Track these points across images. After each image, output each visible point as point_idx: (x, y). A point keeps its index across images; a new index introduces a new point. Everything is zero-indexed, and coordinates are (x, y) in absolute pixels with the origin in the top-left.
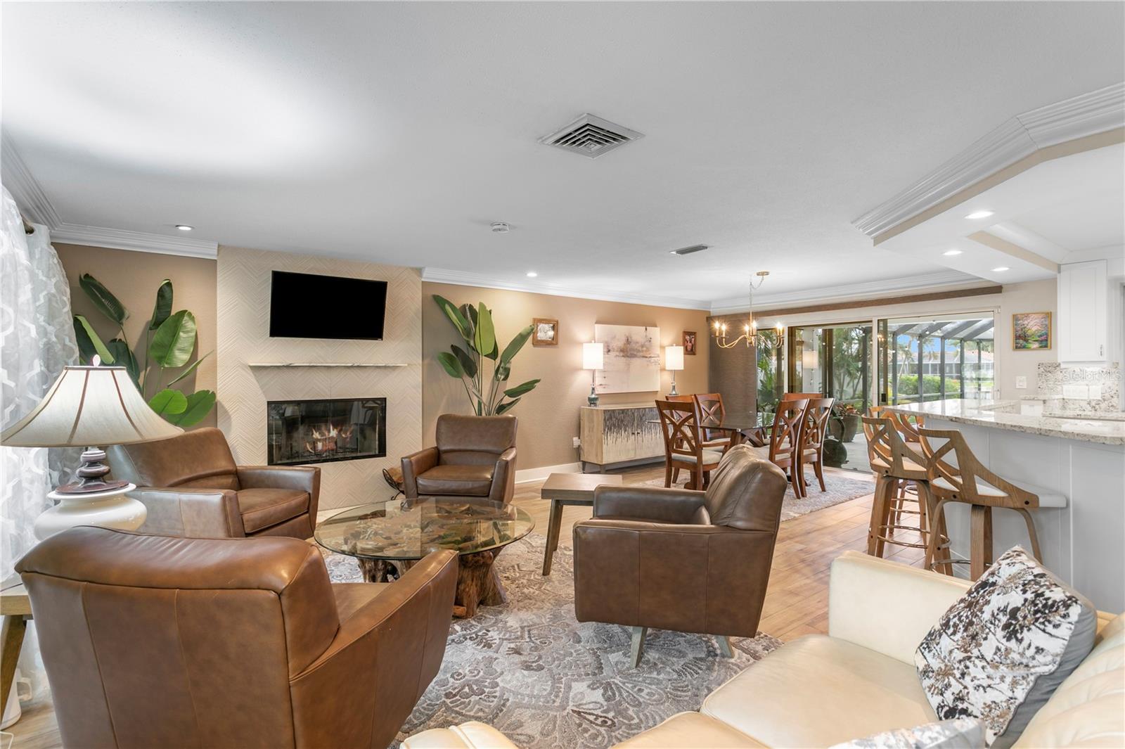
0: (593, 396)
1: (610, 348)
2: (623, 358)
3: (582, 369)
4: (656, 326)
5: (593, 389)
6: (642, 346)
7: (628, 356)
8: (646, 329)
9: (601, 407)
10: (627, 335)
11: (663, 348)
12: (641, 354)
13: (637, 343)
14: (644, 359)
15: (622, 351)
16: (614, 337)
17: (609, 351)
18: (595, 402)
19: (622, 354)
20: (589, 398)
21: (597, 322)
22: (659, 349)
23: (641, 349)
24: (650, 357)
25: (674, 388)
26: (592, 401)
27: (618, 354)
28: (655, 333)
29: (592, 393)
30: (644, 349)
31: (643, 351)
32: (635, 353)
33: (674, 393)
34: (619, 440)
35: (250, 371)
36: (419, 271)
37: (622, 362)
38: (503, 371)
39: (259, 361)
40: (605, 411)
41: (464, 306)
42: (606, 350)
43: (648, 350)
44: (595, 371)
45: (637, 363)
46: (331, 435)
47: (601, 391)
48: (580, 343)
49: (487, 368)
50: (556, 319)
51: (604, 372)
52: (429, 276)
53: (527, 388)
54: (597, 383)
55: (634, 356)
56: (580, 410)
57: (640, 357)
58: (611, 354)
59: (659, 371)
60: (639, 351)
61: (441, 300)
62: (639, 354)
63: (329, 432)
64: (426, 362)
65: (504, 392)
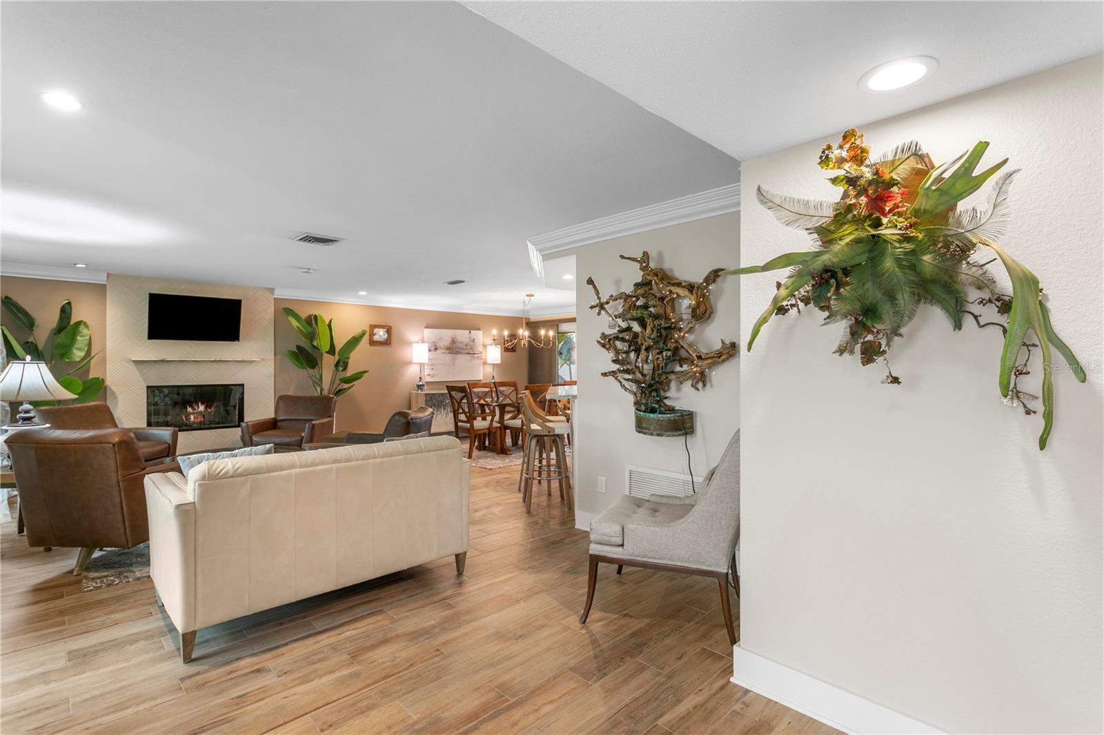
0: (421, 383)
1: (437, 347)
2: (449, 354)
3: (411, 363)
4: (480, 330)
5: (421, 378)
6: (466, 346)
7: (453, 353)
8: (470, 332)
9: (427, 390)
10: (452, 336)
11: (485, 346)
12: (466, 351)
13: (462, 343)
14: (469, 355)
15: (448, 349)
16: (442, 338)
17: (436, 349)
18: (422, 388)
19: (448, 351)
20: (417, 385)
21: (426, 327)
22: (481, 347)
23: (465, 347)
24: (474, 354)
25: (492, 377)
26: (420, 387)
27: (444, 351)
28: (479, 335)
29: (420, 381)
30: (468, 347)
31: (467, 349)
32: (460, 350)
33: (493, 380)
34: (439, 417)
35: (132, 364)
36: (272, 290)
37: (448, 357)
38: (342, 364)
39: (140, 357)
40: (426, 395)
41: (310, 316)
42: (433, 348)
43: (472, 348)
44: (424, 364)
45: (462, 359)
46: (200, 410)
47: (429, 379)
48: (410, 343)
49: (328, 362)
50: (390, 325)
51: (432, 365)
52: (279, 293)
53: (357, 377)
54: (426, 373)
55: (460, 353)
56: (410, 393)
57: (464, 353)
58: (439, 351)
59: (482, 365)
60: (463, 349)
61: (289, 312)
62: (463, 352)
63: (198, 407)
64: (278, 357)
65: (340, 380)
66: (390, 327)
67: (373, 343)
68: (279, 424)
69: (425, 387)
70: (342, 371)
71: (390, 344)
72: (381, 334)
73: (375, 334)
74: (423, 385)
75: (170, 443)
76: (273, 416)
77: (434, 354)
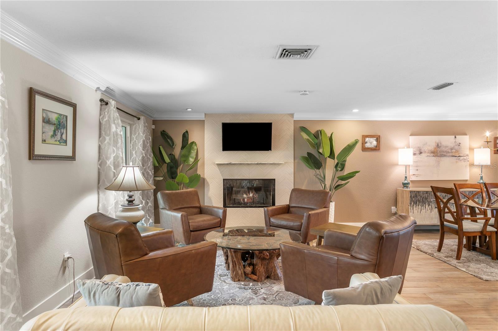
0: (406, 182)
1: (422, 151)
2: (433, 157)
3: (397, 165)
4: (466, 134)
5: (406, 177)
6: (452, 149)
7: (438, 156)
8: (455, 137)
9: (411, 188)
10: (437, 142)
11: (472, 149)
12: (451, 154)
13: (446, 147)
14: (454, 158)
15: (433, 152)
16: (426, 144)
17: (421, 153)
18: (407, 185)
19: (432, 155)
20: (403, 183)
21: (411, 135)
22: (468, 150)
23: (450, 151)
24: (459, 156)
25: (482, 178)
26: (405, 185)
27: (429, 154)
28: (465, 141)
29: (405, 180)
30: (454, 151)
31: (452, 152)
32: (445, 154)
33: (482, 181)
34: (423, 211)
35: (216, 166)
36: (292, 115)
37: (432, 160)
38: (341, 166)
39: (220, 162)
40: (411, 192)
41: (318, 131)
42: (418, 152)
43: (457, 151)
44: (409, 166)
45: (446, 162)
46: (250, 196)
47: (414, 178)
48: (397, 149)
49: (330, 164)
50: (379, 134)
51: (417, 167)
52: (297, 117)
53: (351, 175)
54: (411, 173)
55: (445, 156)
56: (397, 190)
57: (449, 156)
58: (423, 155)
59: (468, 166)
60: (448, 152)
61: (303, 129)
62: (448, 154)
63: (249, 194)
64: (296, 161)
65: (338, 178)
66: (379, 136)
67: (364, 149)
68: (291, 209)
69: (410, 185)
70: (340, 171)
71: (379, 150)
72: (371, 143)
73: (367, 143)
74: (408, 183)
75: (221, 218)
76: (288, 204)
77: (418, 157)
